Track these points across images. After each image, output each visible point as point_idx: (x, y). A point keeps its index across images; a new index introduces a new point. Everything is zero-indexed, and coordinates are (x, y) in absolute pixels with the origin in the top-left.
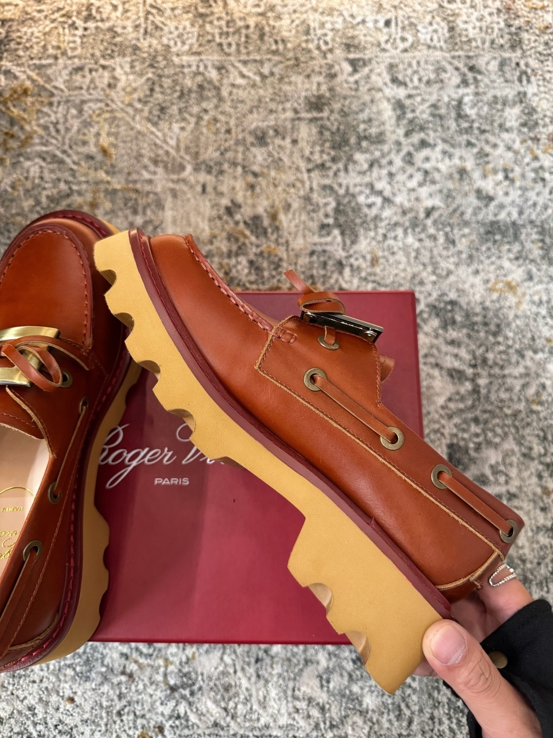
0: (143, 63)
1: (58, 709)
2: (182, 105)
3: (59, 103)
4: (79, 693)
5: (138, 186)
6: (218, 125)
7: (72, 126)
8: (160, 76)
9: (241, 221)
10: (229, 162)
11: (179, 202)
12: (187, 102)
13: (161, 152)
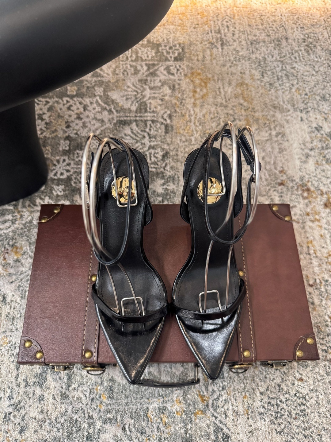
0: (256, 64)
1: (294, 384)
2: (281, 82)
3: (218, 80)
4: (304, 374)
5: (269, 117)
6: (301, 92)
7: (228, 90)
8: (265, 70)
9: (324, 133)
10: (310, 107)
11: (291, 125)
12: (282, 81)
13: (276, 102)
